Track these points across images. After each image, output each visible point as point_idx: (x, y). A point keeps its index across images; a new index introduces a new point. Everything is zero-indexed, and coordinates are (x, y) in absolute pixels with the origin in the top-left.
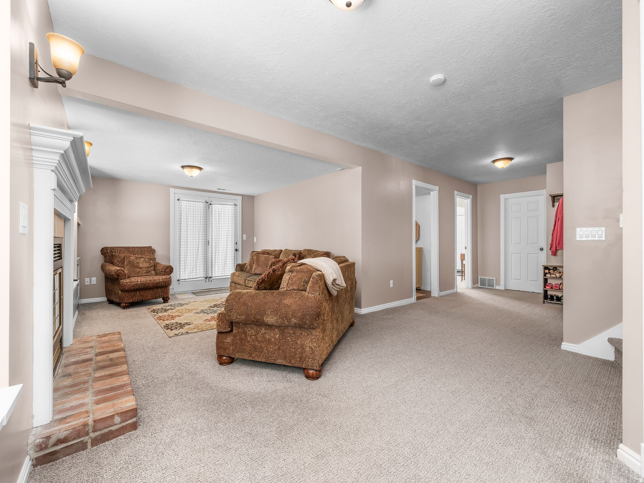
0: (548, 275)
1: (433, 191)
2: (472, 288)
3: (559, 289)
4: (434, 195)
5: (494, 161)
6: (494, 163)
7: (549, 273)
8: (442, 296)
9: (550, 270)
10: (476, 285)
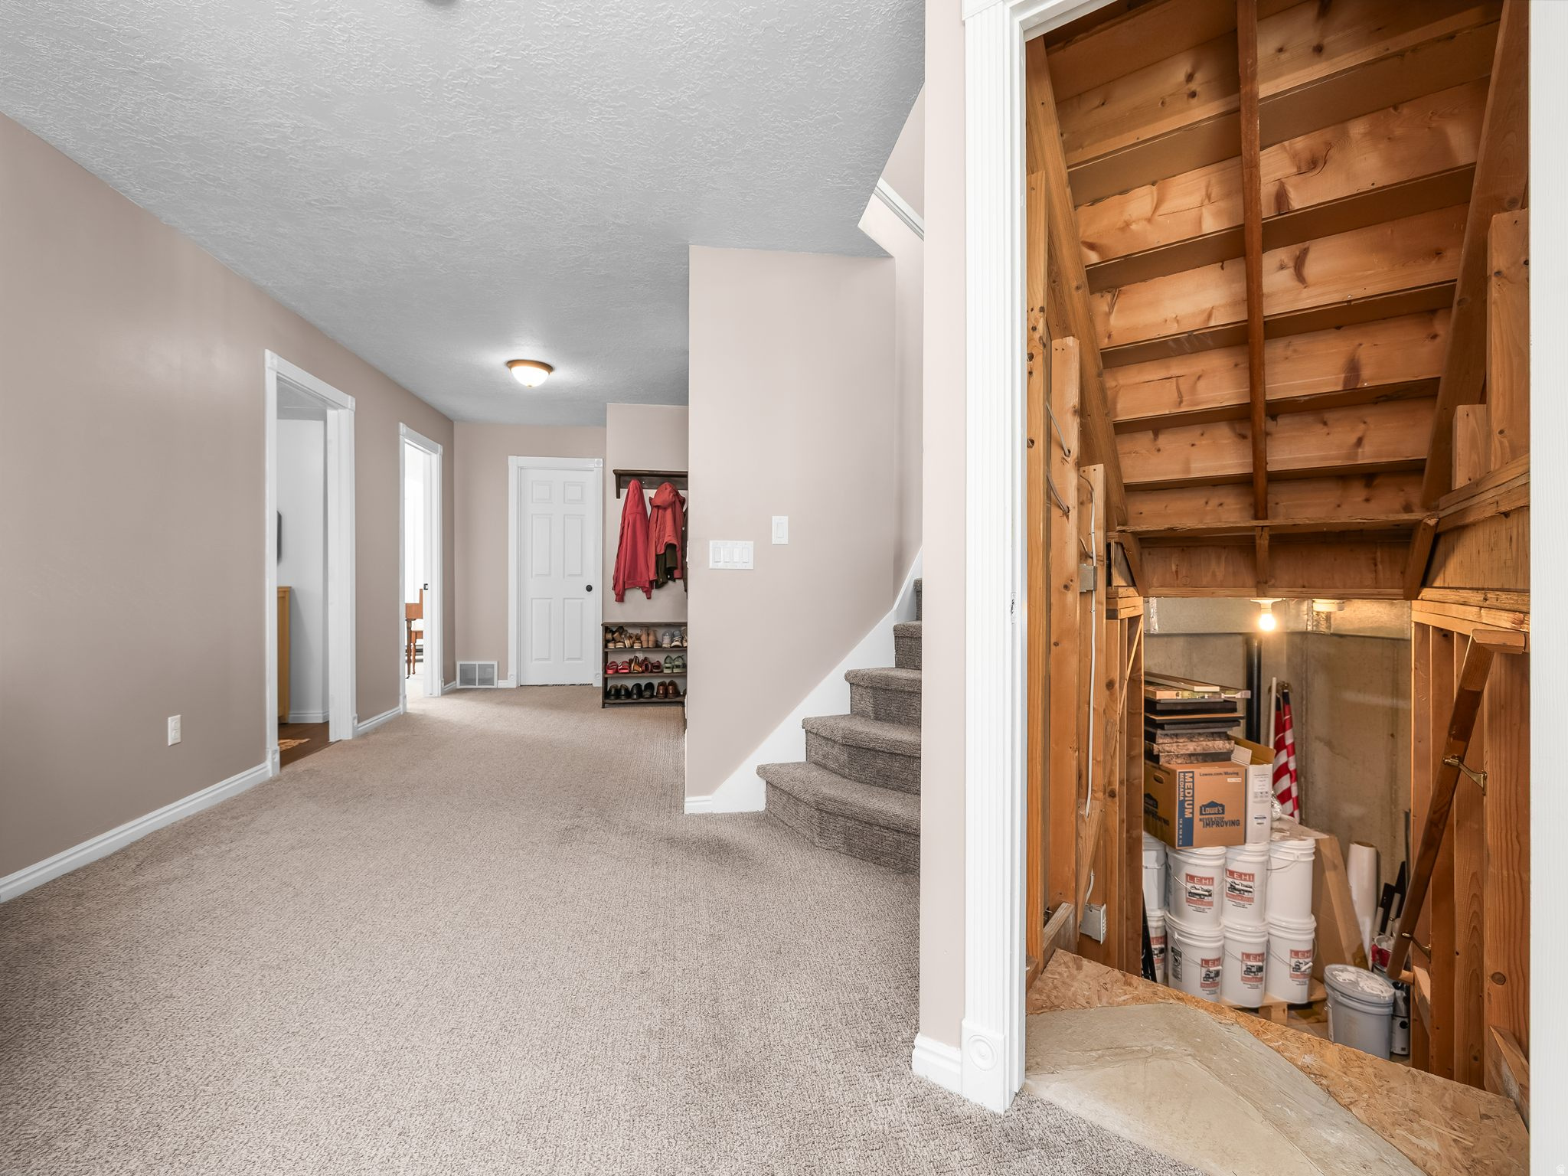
0: (611, 645)
1: (336, 409)
2: (442, 695)
3: (630, 672)
4: (341, 420)
5: (511, 363)
6: (510, 367)
7: (613, 639)
8: (365, 735)
9: (613, 633)
10: (451, 685)
